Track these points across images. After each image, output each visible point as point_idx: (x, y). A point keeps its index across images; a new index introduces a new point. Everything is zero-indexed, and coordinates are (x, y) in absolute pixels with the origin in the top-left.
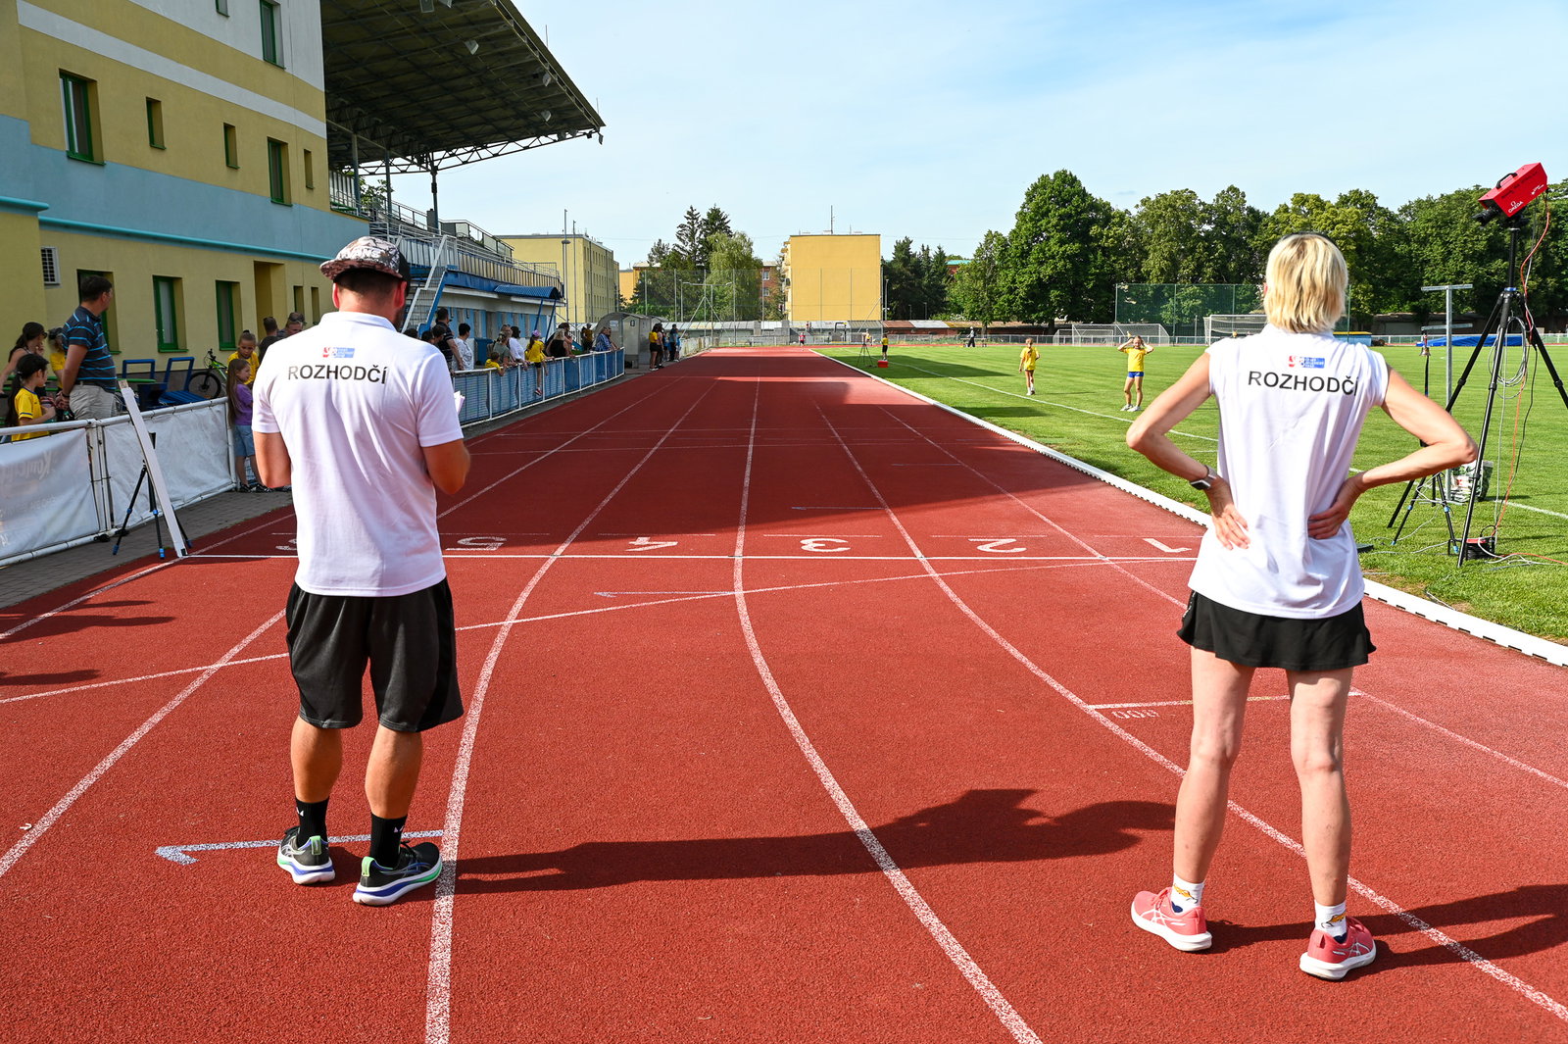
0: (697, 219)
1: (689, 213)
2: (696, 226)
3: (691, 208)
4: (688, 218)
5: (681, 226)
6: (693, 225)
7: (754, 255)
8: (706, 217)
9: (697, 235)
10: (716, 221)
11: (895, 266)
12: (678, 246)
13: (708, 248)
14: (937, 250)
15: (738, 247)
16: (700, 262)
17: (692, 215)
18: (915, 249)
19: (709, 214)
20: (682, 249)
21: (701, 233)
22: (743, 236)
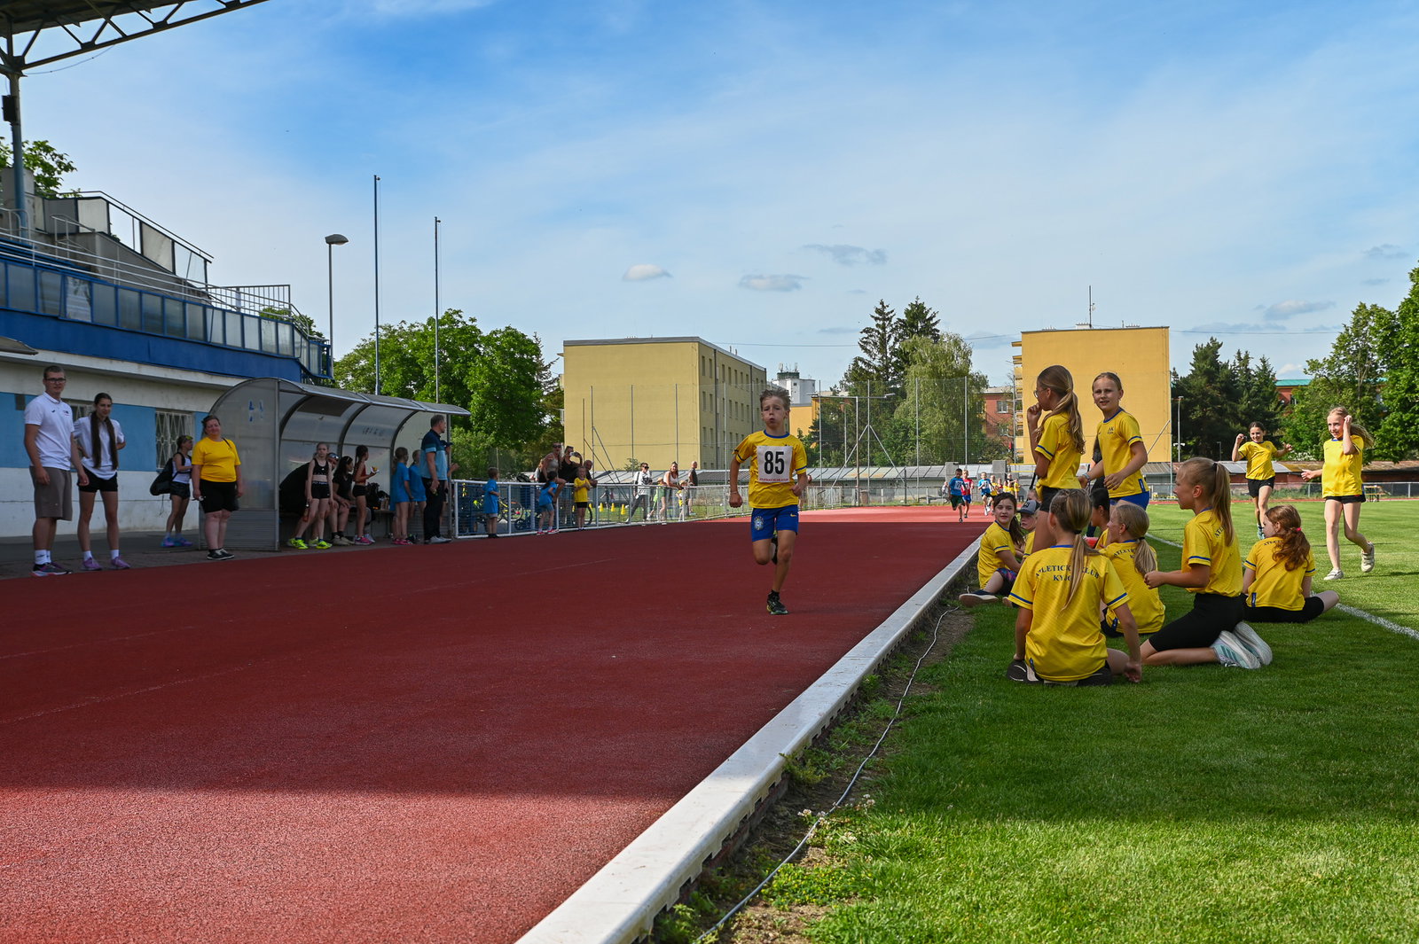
0: (890, 319)
1: (878, 311)
2: (888, 330)
3: (882, 303)
4: (876, 319)
5: (867, 331)
6: (884, 328)
7: (973, 370)
8: (903, 317)
9: (891, 343)
10: (918, 319)
11: (1194, 383)
12: (862, 360)
13: (905, 358)
14: (1260, 365)
15: (948, 357)
16: (893, 382)
17: (882, 314)
18: (1226, 357)
19: (907, 313)
20: (868, 365)
21: (896, 340)
22: (957, 342)
